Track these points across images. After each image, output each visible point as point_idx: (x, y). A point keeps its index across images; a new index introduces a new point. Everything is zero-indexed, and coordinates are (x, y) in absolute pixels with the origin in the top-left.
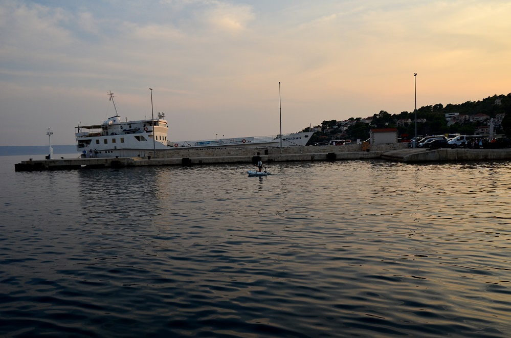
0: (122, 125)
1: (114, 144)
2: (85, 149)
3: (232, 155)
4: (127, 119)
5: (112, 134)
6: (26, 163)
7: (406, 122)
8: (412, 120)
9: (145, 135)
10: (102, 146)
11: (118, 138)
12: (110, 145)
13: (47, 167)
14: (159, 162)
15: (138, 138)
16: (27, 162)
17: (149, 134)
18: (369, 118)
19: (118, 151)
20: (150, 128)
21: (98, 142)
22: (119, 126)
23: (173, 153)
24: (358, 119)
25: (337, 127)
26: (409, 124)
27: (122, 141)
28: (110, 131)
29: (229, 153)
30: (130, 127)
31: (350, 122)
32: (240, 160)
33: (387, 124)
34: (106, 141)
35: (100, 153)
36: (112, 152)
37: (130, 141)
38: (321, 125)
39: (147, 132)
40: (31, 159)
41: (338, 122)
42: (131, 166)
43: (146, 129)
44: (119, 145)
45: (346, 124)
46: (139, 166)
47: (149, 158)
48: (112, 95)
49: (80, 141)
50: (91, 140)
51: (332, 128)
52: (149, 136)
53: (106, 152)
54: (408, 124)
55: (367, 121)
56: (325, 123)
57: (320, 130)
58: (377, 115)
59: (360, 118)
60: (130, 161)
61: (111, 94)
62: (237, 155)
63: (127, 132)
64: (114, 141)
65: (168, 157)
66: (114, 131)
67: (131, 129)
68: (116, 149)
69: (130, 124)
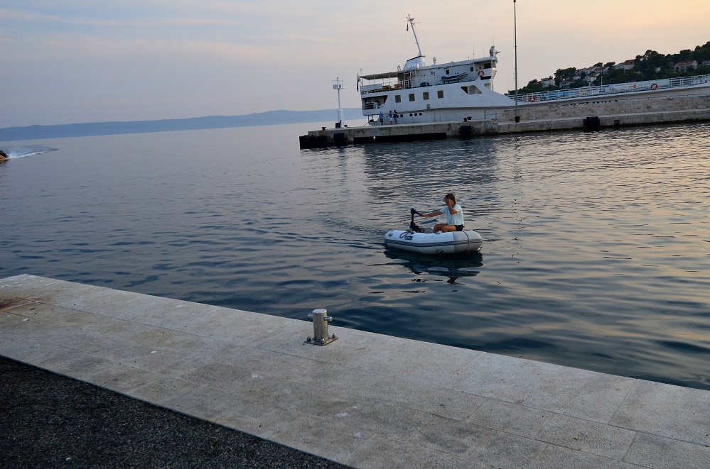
0: (433, 70)
1: (427, 102)
2: (376, 110)
3: (653, 111)
4: (435, 60)
5: (423, 85)
6: (318, 135)
7: (689, 65)
8: (699, 62)
9: (479, 83)
10: (406, 105)
11: (433, 91)
12: (420, 104)
13: (352, 139)
14: (542, 126)
15: (465, 89)
16: (320, 132)
17: (486, 81)
18: (628, 62)
19: (432, 113)
20: (487, 72)
21: (398, 99)
22: (429, 72)
23: (546, 111)
24: (610, 64)
25: (580, 77)
26: (695, 68)
27: (440, 94)
28: (417, 80)
29: (649, 107)
30: (448, 72)
31: (599, 69)
32: (692, 117)
33: (659, 69)
34: (412, 97)
35: (402, 116)
36: (420, 114)
37: (454, 95)
38: (554, 77)
39: (483, 78)
40: (324, 128)
41: (578, 70)
42: (492, 134)
43: (481, 74)
44: (434, 102)
45: (594, 72)
46: (505, 134)
47: (517, 119)
48: (413, 22)
49: (365, 100)
50: (385, 97)
51: (571, 79)
52: (485, 85)
53: (411, 115)
54: (693, 69)
55: (627, 67)
56: (559, 73)
57: (553, 83)
58: (641, 57)
59: (614, 63)
60: (489, 126)
61: (411, 20)
62: (664, 110)
63: (446, 80)
64: (426, 96)
65: (537, 118)
66: (423, 80)
67: (451, 75)
68: (429, 109)
69: (447, 69)
